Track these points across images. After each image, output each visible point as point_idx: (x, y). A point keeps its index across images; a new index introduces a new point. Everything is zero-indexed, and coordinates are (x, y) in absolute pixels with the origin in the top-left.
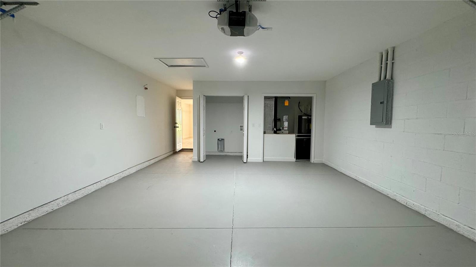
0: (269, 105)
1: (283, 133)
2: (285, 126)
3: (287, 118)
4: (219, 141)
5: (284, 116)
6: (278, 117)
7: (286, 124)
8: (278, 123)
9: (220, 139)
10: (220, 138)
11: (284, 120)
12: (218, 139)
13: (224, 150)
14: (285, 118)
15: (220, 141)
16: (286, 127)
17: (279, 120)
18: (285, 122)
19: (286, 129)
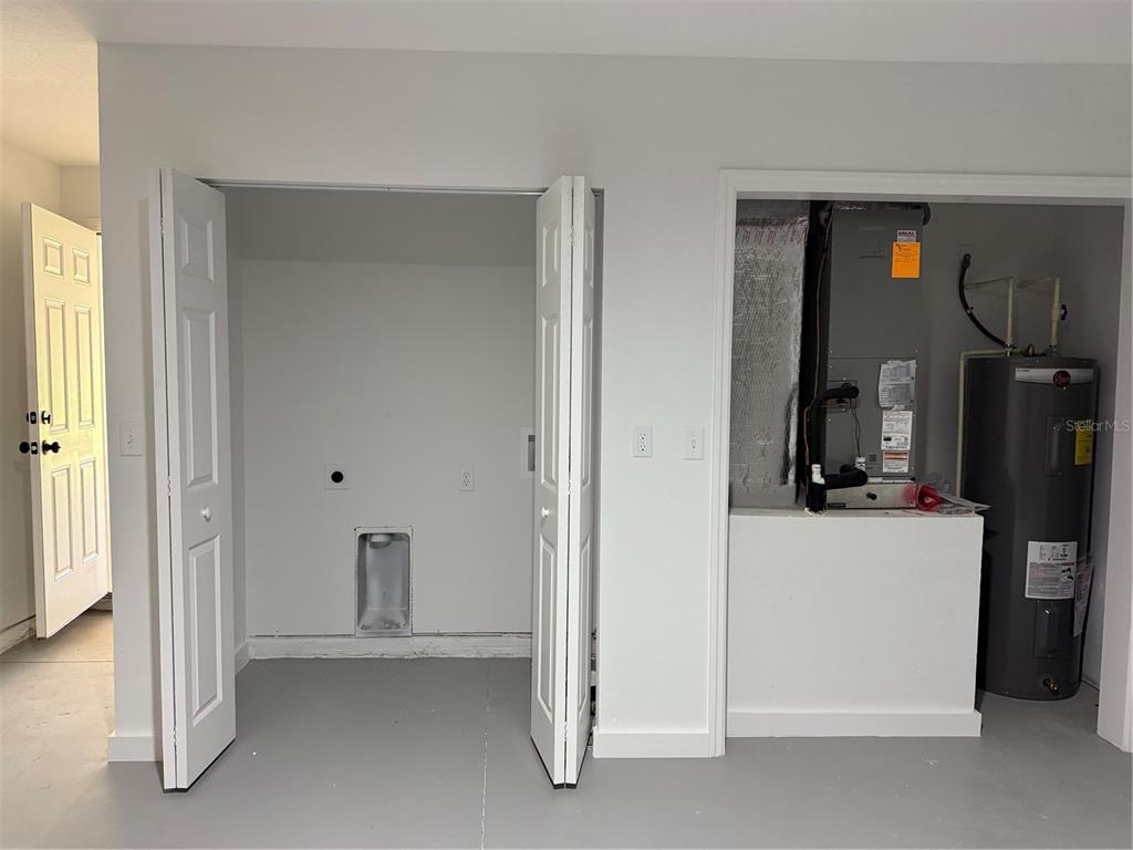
0: (762, 277)
1: (872, 505)
2: (892, 443)
3: (905, 380)
4: (369, 550)
5: (884, 367)
6: (837, 372)
7: (898, 428)
8: (837, 422)
9: (375, 539)
10: (377, 526)
11: (884, 400)
12: (364, 538)
13: (407, 615)
14: (892, 376)
15: (374, 545)
16: (896, 455)
17: (848, 393)
18: (890, 409)
19: (896, 471)
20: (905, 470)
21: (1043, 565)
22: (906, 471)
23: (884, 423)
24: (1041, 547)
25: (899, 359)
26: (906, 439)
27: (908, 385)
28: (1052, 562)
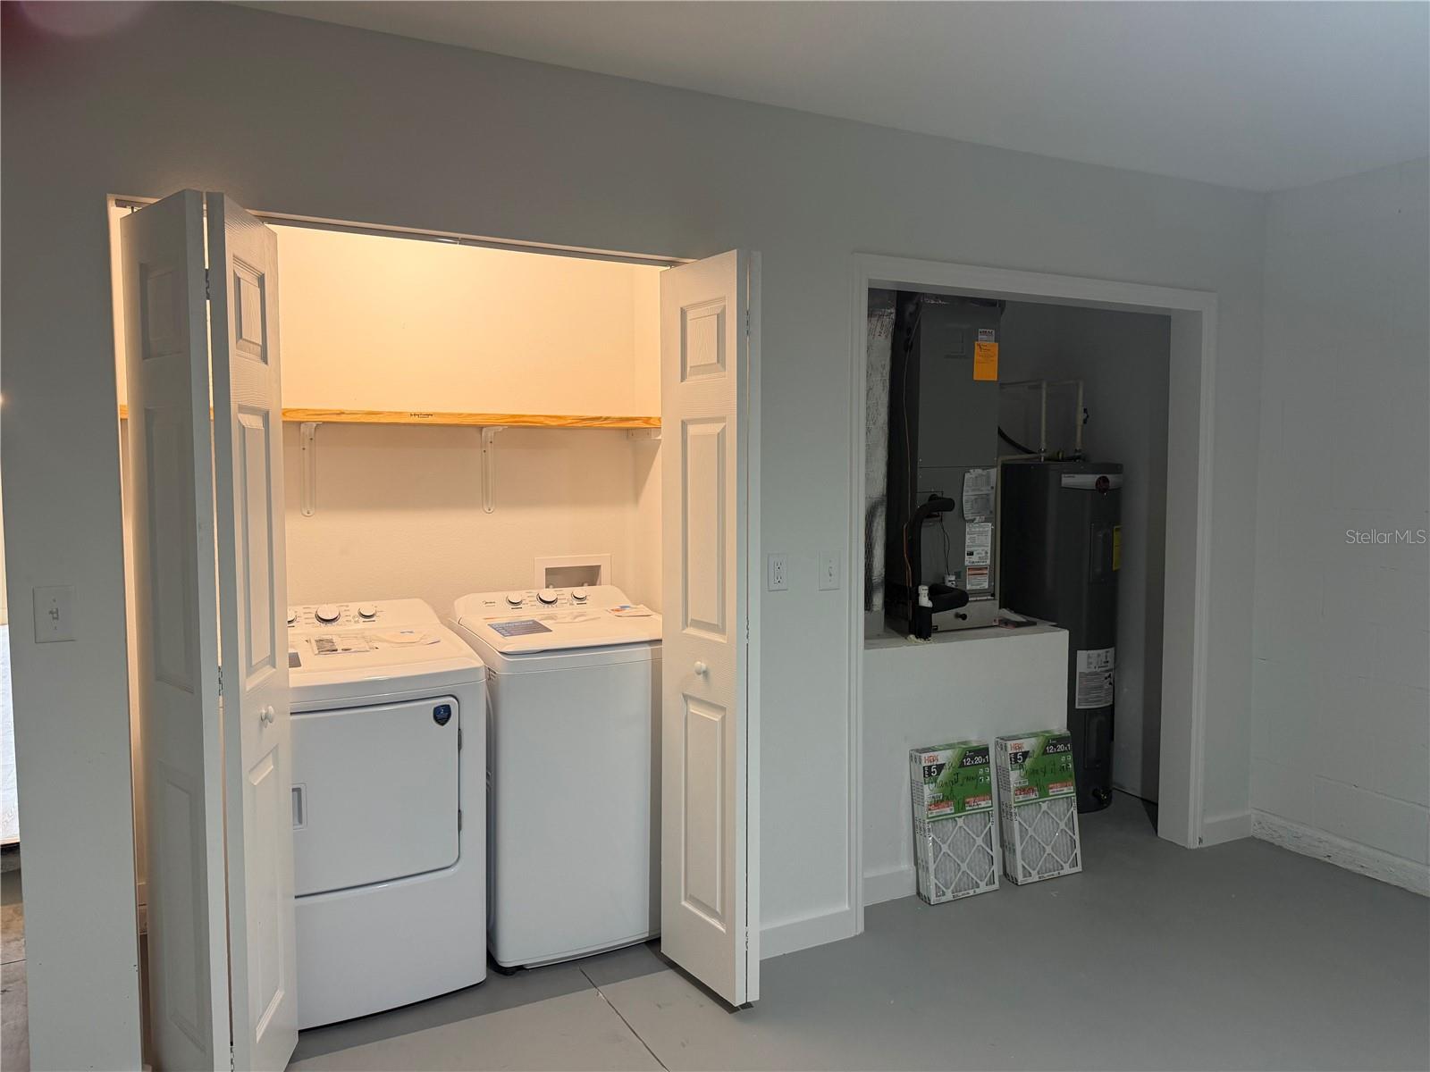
2: (975, 558)
5: (967, 476)
7: (979, 542)
11: (967, 512)
14: (975, 486)
16: (978, 570)
18: (972, 521)
19: (978, 587)
20: (986, 585)
21: (1090, 674)
22: (987, 587)
23: (968, 537)
24: (1089, 657)
25: (979, 467)
26: (986, 553)
27: (987, 495)
28: (1098, 670)
